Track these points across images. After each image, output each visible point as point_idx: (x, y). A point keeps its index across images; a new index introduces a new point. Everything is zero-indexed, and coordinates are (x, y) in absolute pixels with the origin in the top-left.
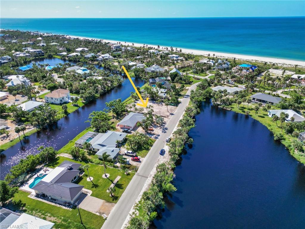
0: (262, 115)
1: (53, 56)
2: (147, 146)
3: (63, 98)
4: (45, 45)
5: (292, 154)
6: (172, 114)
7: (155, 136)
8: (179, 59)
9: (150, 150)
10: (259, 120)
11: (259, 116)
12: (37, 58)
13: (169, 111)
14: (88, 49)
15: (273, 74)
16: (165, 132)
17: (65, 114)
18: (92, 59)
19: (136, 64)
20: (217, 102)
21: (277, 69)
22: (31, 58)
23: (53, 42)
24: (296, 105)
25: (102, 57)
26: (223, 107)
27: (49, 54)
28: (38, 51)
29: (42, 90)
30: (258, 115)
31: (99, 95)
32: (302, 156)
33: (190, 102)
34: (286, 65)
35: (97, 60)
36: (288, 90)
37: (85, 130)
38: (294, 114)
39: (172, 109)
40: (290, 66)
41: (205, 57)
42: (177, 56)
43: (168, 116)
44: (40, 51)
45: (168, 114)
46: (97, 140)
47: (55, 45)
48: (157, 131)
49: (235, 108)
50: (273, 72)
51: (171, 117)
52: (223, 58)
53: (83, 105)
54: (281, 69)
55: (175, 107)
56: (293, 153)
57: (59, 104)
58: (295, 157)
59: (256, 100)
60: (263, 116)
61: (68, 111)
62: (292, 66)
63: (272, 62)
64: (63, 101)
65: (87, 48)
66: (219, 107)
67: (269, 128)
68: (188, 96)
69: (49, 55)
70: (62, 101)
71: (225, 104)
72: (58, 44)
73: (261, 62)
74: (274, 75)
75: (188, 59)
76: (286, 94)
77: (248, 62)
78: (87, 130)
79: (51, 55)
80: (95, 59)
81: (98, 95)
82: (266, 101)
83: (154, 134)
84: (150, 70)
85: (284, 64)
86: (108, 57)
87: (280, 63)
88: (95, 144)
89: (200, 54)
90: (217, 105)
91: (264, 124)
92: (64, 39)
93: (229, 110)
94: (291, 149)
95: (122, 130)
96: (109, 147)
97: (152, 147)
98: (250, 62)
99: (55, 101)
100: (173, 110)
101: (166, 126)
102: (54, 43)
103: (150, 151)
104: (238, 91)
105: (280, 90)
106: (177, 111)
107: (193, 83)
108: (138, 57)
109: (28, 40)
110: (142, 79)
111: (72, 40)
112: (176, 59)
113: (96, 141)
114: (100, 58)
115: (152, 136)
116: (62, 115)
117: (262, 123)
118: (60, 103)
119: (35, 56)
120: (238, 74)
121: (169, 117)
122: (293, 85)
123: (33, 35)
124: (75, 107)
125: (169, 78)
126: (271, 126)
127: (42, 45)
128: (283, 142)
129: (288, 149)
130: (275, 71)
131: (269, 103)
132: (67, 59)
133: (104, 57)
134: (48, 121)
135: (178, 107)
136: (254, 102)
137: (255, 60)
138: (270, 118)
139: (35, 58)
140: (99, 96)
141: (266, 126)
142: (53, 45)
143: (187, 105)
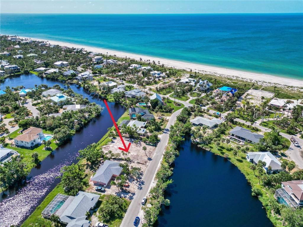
0: (240, 158)
1: (30, 72)
2: (121, 212)
3: (34, 141)
4: (22, 57)
5: (268, 216)
6: (150, 159)
7: (130, 194)
8: (161, 76)
9: (123, 218)
10: (238, 166)
11: (237, 160)
12: (12, 74)
13: (148, 154)
14: (67, 63)
15: (252, 97)
16: (141, 188)
17: (35, 163)
18: (71, 77)
19: (117, 85)
20: (196, 140)
21: (257, 89)
22: (6, 76)
23: (31, 52)
24: (274, 147)
25: (81, 75)
26: (202, 147)
27: (26, 69)
28: (13, 67)
29: (14, 125)
30: (237, 158)
31: (75, 131)
32: (278, 219)
33: (169, 140)
34: (265, 83)
35: (76, 79)
36: (266, 121)
37: (55, 188)
38: (272, 161)
39: (150, 151)
40: (269, 84)
41: (187, 72)
42: (159, 72)
43: (146, 162)
44: (16, 67)
45: (146, 159)
46: (66, 208)
47: (33, 56)
48: (133, 187)
49: (214, 148)
50: (253, 94)
51: (149, 163)
52: (205, 73)
53: (57, 147)
54: (260, 90)
55: (154, 147)
56: (270, 216)
57: (29, 148)
58: (272, 222)
59: (235, 136)
60: (241, 160)
61: (39, 158)
62: (272, 85)
63: (252, 79)
64: (35, 144)
65: (67, 60)
66: (199, 146)
67: (247, 177)
68: (167, 130)
69: (26, 71)
70: (33, 144)
71: (205, 144)
72: (36, 55)
73: (241, 79)
74: (254, 98)
75: (170, 76)
76: (265, 125)
77: (229, 79)
78: (57, 188)
79: (27, 71)
80: (74, 77)
81: (73, 132)
82: (245, 139)
83: (129, 192)
84: (130, 94)
85: (264, 82)
86: (88, 75)
87: (260, 80)
88: (63, 215)
89: (182, 68)
90: (196, 143)
91: (242, 171)
92: (44, 46)
93: (208, 150)
94: (268, 209)
95: (95, 187)
96: (79, 220)
97: (127, 213)
98: (231, 80)
99: (25, 145)
100: (152, 152)
101: (143, 178)
102: (32, 55)
103: (124, 220)
104: (217, 124)
105: (258, 120)
106: (156, 154)
107: (173, 110)
108: (119, 74)
109: (4, 49)
110: (122, 105)
111: (52, 48)
112: (158, 76)
113: (65, 210)
114: (80, 76)
115: (127, 196)
116: (32, 165)
117: (240, 169)
118: (31, 147)
119: (11, 73)
120: (218, 97)
121: (147, 164)
122: (272, 113)
123: (10, 41)
124: (47, 151)
125: (149, 104)
126: (249, 175)
127: (19, 57)
128: (261, 199)
129: (265, 209)
130: (254, 92)
131: (247, 140)
132: (44, 76)
133: (84, 75)
134: (15, 176)
135: (157, 148)
136: (233, 138)
137: (236, 77)
138: (249, 162)
139: (10, 75)
140: (75, 133)
141: (244, 174)
142: (31, 56)
143: (167, 144)
